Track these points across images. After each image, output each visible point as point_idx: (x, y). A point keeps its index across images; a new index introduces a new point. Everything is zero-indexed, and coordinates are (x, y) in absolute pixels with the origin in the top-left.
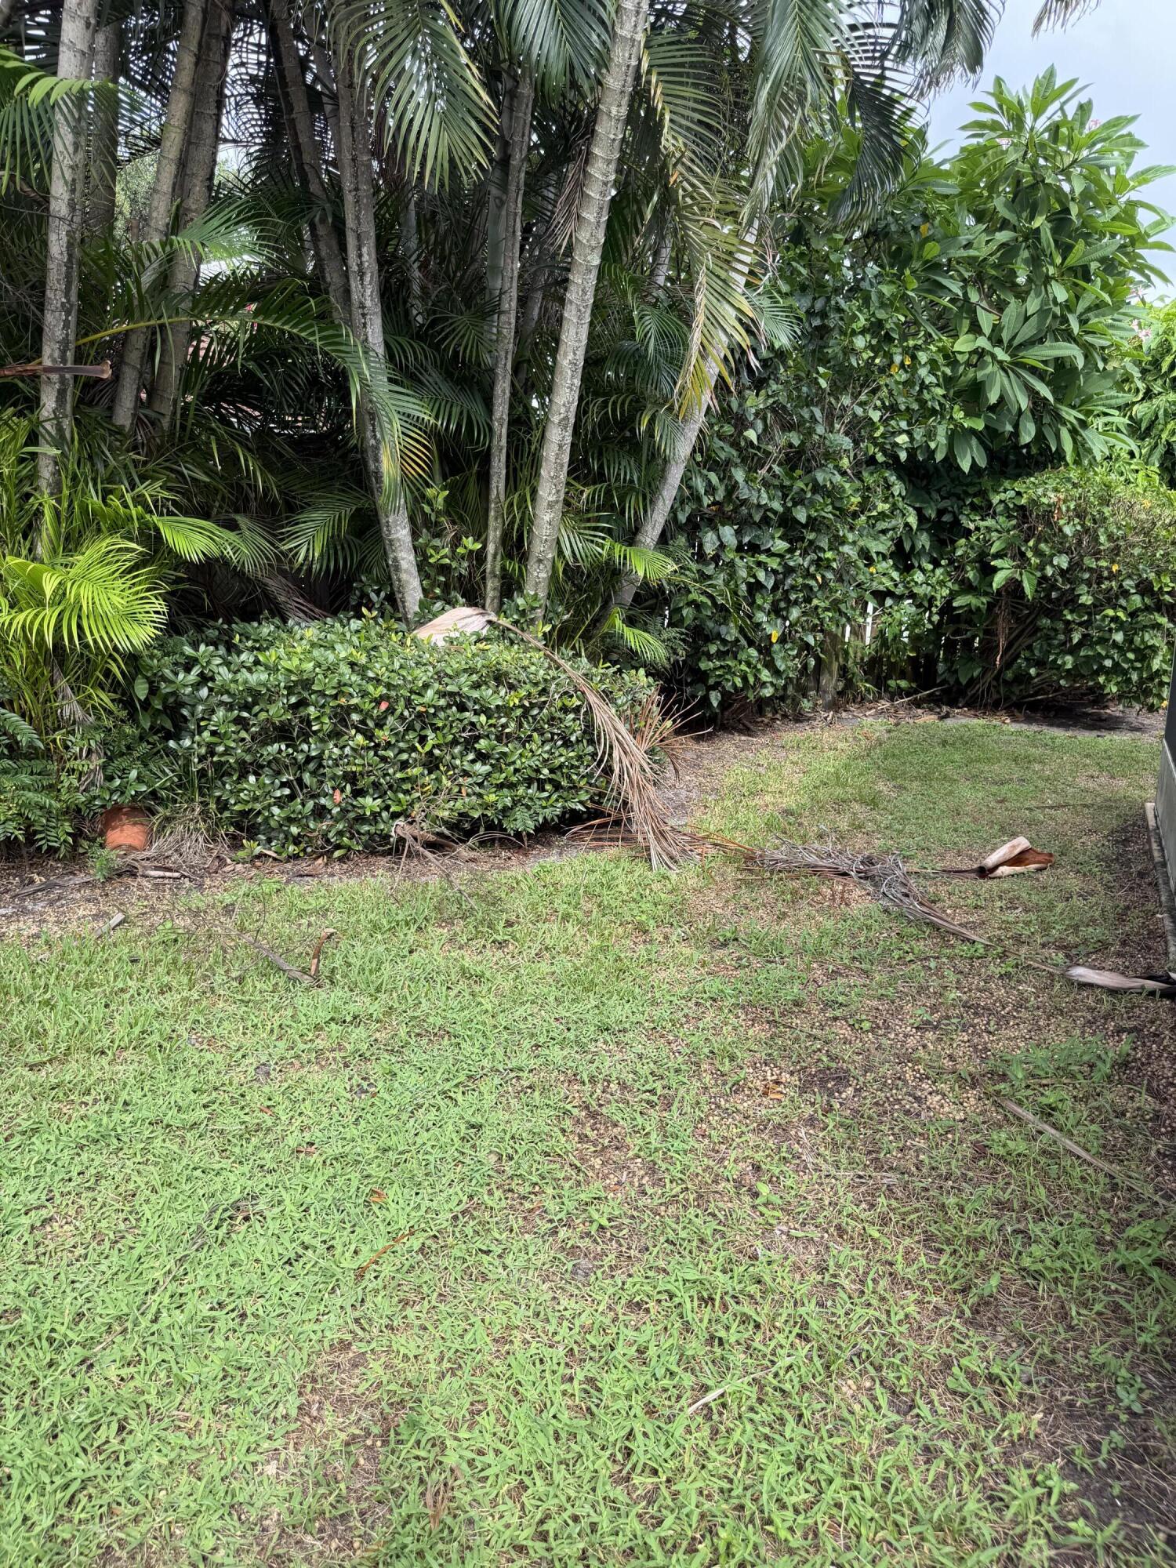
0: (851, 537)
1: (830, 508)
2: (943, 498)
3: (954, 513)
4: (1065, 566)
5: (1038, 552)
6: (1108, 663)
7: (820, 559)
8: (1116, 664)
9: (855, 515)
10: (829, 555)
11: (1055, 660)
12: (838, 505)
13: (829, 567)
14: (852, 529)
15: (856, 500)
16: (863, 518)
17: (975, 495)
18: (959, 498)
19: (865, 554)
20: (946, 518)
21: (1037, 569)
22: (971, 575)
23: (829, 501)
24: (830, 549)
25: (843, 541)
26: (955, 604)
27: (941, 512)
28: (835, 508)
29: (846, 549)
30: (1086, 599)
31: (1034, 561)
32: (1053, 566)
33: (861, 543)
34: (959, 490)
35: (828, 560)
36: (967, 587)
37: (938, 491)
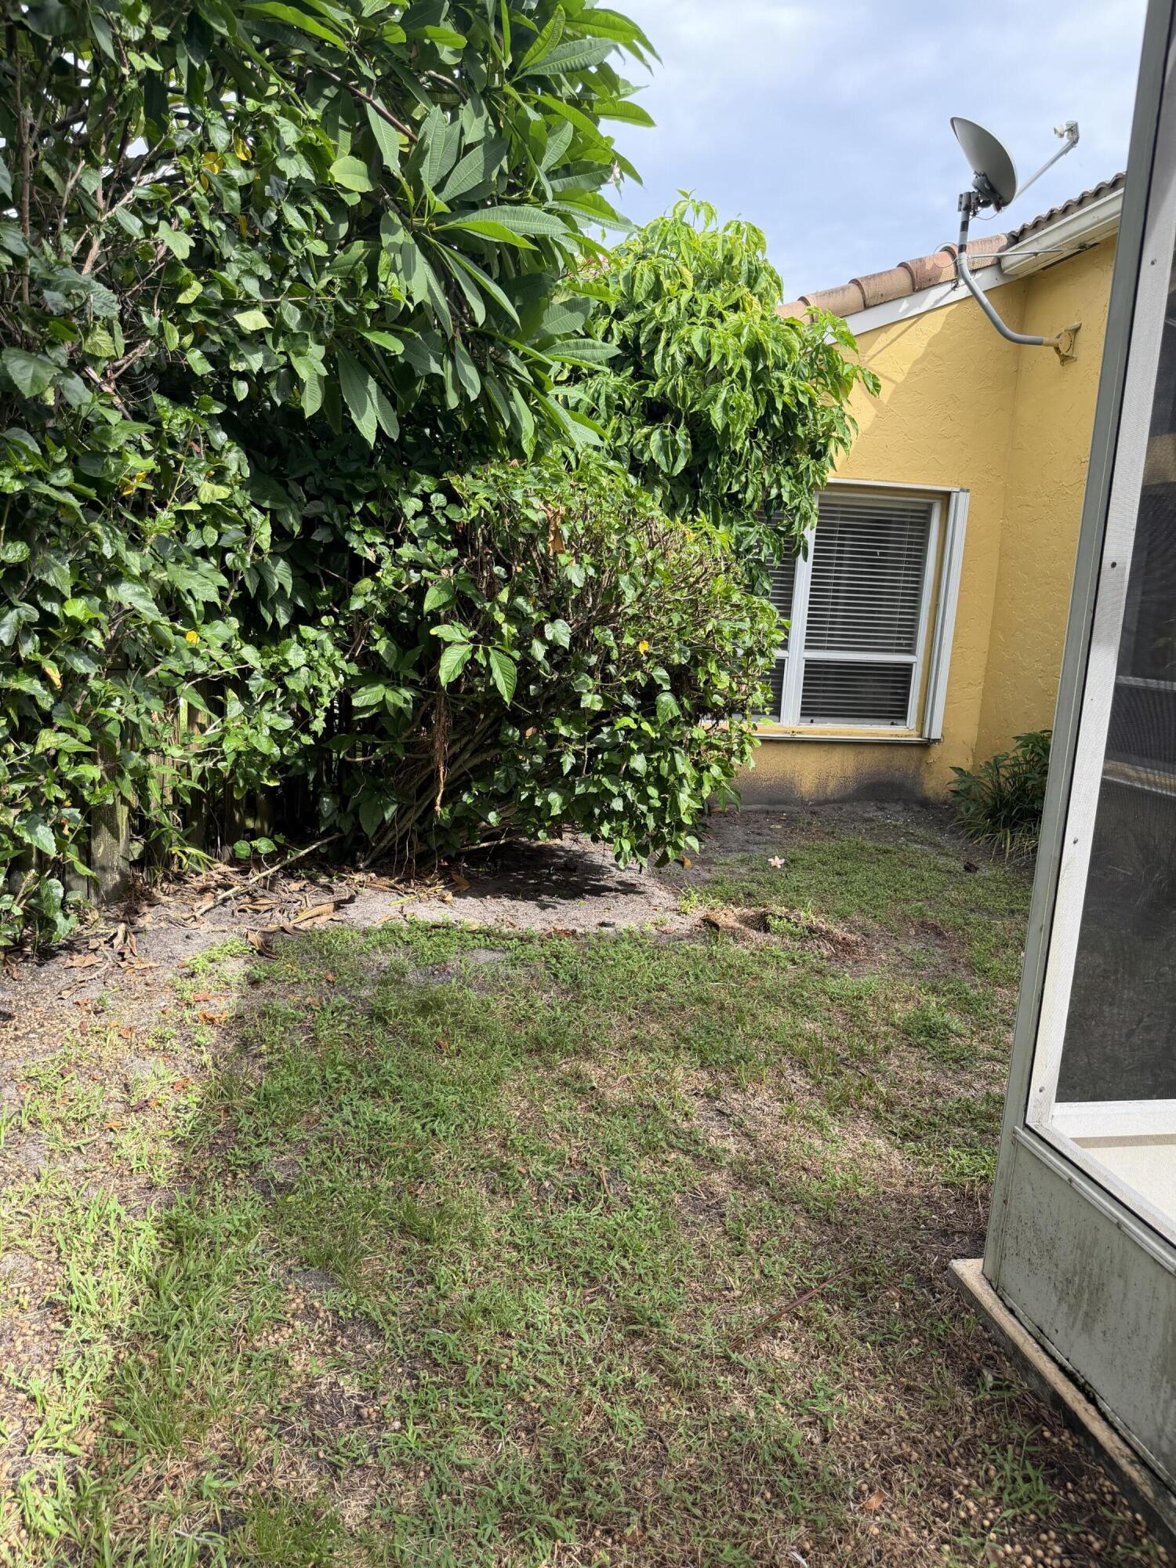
0: (135, 561)
1: (65, 476)
2: (311, 498)
3: (333, 527)
4: (565, 641)
5: (514, 614)
6: (617, 805)
7: (48, 618)
8: (629, 806)
9: (142, 506)
10: (77, 608)
11: (531, 798)
12: (91, 470)
13: (78, 644)
14: (136, 541)
15: (140, 465)
16: (165, 515)
17: (369, 497)
18: (339, 500)
19: (171, 602)
20: (320, 536)
21: (513, 646)
22: (382, 647)
23: (61, 455)
24: (78, 592)
25: (116, 574)
26: (356, 702)
27: (309, 524)
28: (79, 477)
29: (126, 594)
30: (592, 702)
31: (508, 629)
32: (544, 641)
33: (162, 576)
34: (337, 484)
35: (72, 622)
36: (373, 669)
37: (301, 481)
